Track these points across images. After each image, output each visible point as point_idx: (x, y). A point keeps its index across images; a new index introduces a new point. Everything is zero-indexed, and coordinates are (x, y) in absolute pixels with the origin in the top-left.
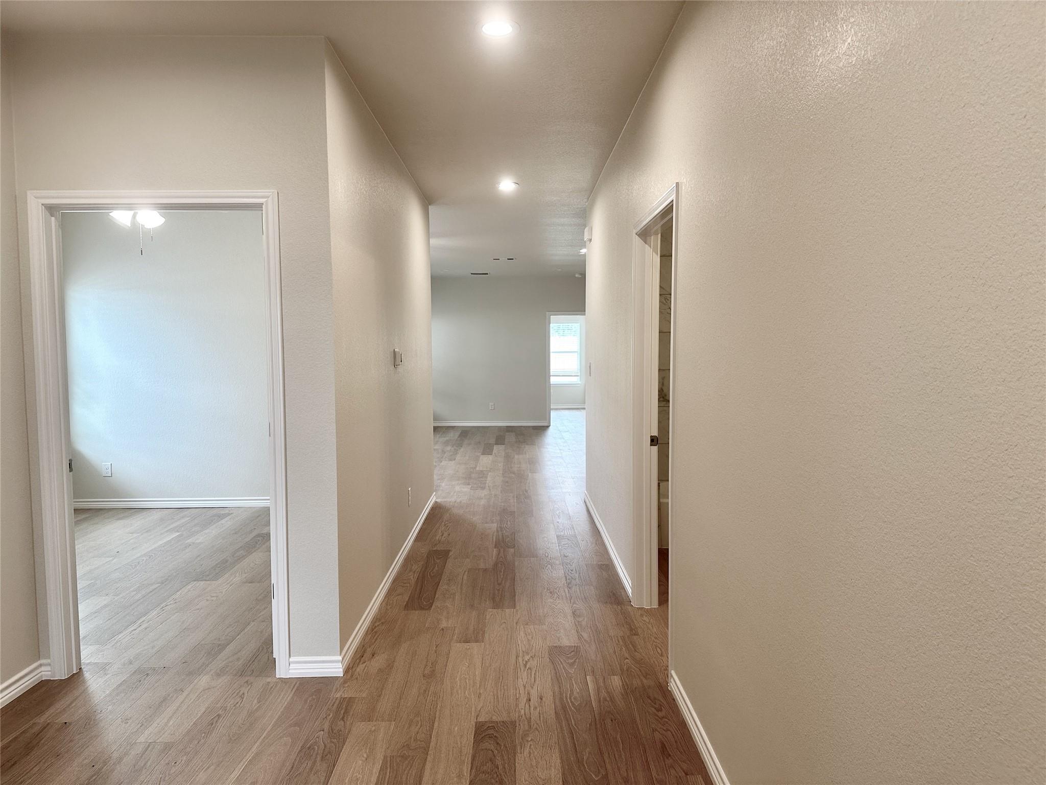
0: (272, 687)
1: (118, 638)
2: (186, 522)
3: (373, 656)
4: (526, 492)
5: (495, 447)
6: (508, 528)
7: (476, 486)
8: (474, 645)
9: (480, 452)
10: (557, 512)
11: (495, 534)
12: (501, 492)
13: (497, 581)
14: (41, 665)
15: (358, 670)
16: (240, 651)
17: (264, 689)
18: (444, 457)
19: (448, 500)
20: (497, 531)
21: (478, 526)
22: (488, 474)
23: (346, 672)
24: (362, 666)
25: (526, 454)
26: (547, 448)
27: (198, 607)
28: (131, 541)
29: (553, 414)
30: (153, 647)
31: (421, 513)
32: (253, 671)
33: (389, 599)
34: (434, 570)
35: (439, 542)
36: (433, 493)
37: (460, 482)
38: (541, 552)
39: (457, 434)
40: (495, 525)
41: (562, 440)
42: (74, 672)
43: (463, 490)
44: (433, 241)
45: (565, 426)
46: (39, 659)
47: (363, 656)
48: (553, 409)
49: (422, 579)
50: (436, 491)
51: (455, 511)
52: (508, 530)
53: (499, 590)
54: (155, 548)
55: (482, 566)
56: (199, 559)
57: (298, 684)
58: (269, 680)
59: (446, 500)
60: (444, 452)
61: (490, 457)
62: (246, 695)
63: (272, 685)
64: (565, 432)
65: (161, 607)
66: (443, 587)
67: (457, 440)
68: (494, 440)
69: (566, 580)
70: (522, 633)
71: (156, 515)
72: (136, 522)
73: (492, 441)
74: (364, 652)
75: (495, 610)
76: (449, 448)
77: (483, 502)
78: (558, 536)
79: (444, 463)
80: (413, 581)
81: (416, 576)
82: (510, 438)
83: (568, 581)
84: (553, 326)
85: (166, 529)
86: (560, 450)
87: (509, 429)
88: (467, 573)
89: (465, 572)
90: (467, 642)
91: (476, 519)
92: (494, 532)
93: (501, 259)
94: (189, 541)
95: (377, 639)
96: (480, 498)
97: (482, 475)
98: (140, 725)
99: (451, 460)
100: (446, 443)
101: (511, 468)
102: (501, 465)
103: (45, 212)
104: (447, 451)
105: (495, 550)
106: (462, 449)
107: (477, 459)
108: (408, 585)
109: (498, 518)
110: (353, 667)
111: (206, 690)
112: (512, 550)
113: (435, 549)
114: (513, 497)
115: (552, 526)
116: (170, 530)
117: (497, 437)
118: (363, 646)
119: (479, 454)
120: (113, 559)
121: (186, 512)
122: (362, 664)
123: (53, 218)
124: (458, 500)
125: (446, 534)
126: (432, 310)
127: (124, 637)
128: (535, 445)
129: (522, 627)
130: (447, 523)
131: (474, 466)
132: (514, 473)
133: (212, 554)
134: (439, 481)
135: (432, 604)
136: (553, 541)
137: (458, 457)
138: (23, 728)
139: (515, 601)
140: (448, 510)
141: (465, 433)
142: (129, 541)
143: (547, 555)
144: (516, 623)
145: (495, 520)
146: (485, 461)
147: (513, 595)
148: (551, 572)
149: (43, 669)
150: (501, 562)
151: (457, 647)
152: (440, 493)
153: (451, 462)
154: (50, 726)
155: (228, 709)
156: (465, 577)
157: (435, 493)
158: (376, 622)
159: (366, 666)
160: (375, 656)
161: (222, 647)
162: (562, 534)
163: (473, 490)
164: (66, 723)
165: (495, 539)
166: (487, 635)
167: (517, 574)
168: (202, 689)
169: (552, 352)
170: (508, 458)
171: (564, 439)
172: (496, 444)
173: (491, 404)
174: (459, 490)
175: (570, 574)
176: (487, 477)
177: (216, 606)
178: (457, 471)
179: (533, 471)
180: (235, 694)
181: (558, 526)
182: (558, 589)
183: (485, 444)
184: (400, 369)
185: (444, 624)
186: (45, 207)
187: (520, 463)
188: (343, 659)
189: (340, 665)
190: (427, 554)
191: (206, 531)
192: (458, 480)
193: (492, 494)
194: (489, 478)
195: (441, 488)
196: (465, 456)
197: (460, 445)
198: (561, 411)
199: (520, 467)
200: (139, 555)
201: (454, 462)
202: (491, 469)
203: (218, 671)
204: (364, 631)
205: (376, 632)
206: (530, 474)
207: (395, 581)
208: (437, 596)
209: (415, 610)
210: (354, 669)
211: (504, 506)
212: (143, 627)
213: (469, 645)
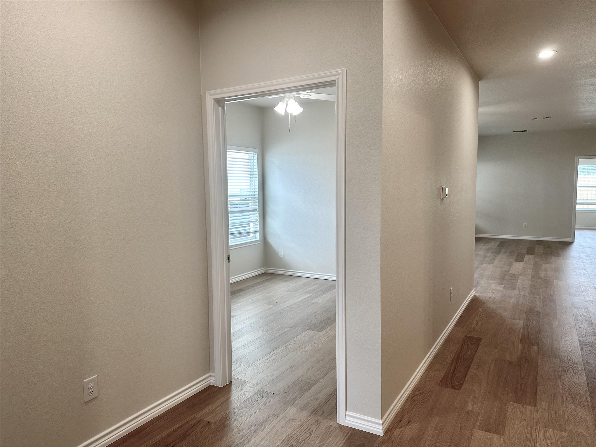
0: (332, 431)
1: (258, 363)
2: (316, 287)
3: (409, 422)
4: (551, 296)
5: (526, 256)
6: (533, 327)
7: (507, 286)
8: (495, 436)
9: (513, 259)
10: (580, 318)
11: (521, 330)
12: (529, 293)
13: (520, 376)
14: (210, 376)
15: (395, 433)
16: (320, 392)
17: (327, 430)
18: (485, 261)
19: (485, 295)
20: (524, 328)
21: (507, 320)
22: (518, 278)
23: (387, 432)
24: (398, 431)
25: (552, 264)
26: (571, 260)
27: (306, 349)
28: (286, 296)
29: (577, 233)
30: (272, 375)
31: (462, 304)
32: (324, 412)
33: (428, 373)
34: (467, 354)
35: (474, 330)
36: (473, 289)
37: (495, 281)
38: (564, 354)
39: (497, 244)
40: (522, 322)
41: (585, 254)
42: (227, 384)
43: (497, 288)
44: (480, 109)
45: (588, 243)
46: (210, 372)
47: (401, 421)
48: (577, 229)
49: (457, 360)
50: (475, 287)
51: (490, 305)
52: (533, 328)
53: (521, 385)
54: (295, 303)
55: (508, 358)
56: (315, 314)
57: (350, 433)
58: (332, 423)
59: (483, 295)
60: (485, 257)
61: (522, 264)
62: (314, 432)
63: (332, 429)
64: (588, 247)
65: (286, 345)
66: (472, 371)
67: (496, 248)
68: (526, 250)
69: (588, 388)
70: (541, 435)
71: (303, 281)
72: (291, 285)
73: (524, 251)
74: (403, 416)
75: (517, 405)
76: (489, 254)
77: (513, 300)
78: (580, 341)
79: (484, 265)
80: (449, 361)
81: (452, 356)
82: (539, 250)
83: (590, 388)
84: (580, 167)
85: (304, 291)
86: (583, 262)
87: (539, 243)
88: (494, 361)
89: (493, 360)
90: (488, 432)
91: (507, 314)
92: (520, 329)
93: (538, 119)
94: (313, 301)
95: (414, 407)
96: (511, 297)
97: (514, 277)
98: (245, 438)
99: (490, 264)
100: (488, 250)
101: (539, 274)
102: (530, 271)
103: (215, 104)
104: (488, 256)
105: (520, 344)
106: (499, 256)
107: (511, 264)
108: (445, 363)
109: (525, 316)
110: (391, 429)
111: (291, 420)
112: (535, 348)
113: (469, 335)
114: (540, 299)
115: (575, 330)
116: (306, 292)
117: (528, 248)
118: (403, 411)
119: (512, 260)
120: (273, 307)
121: (318, 282)
122: (399, 428)
123: (220, 107)
124: (493, 297)
125: (480, 323)
126: (478, 157)
127: (260, 363)
128: (561, 257)
129: (542, 429)
130: (481, 314)
131: (508, 270)
132: (541, 279)
133: (323, 312)
134: (479, 279)
135: (462, 384)
136: (576, 345)
137: (496, 262)
138: (188, 419)
139: (536, 399)
140: (484, 303)
141: (504, 244)
142: (285, 296)
143: (569, 358)
144: (536, 423)
145: (522, 318)
146: (518, 266)
147: (535, 393)
148: (573, 376)
149: (211, 378)
150: (525, 357)
151: (479, 435)
152: (479, 288)
153: (490, 265)
154: (201, 421)
155: (299, 442)
156: (492, 365)
157: (474, 289)
158: (415, 391)
159: (401, 431)
160: (410, 423)
161: (310, 385)
162: (585, 339)
163: (505, 289)
164: (209, 422)
165: (521, 335)
166: (507, 429)
167: (540, 372)
168: (289, 418)
169: (579, 187)
170: (536, 266)
171: (586, 253)
172: (528, 254)
173: (524, 224)
174: (494, 288)
175: (592, 382)
176: (517, 280)
177: (316, 352)
178: (494, 273)
179: (557, 278)
180: (307, 430)
181: (581, 332)
182: (580, 396)
183: (518, 253)
184: (446, 201)
185: (470, 408)
186: (215, 101)
187: (546, 271)
188: (383, 423)
189: (381, 427)
190: (462, 339)
191: (325, 296)
192: (494, 280)
193: (520, 295)
194: (519, 281)
195: (480, 285)
196: (501, 261)
197: (498, 253)
198: (585, 230)
199: (546, 274)
200: (285, 306)
201: (492, 265)
202: (522, 273)
203: (302, 406)
204: (405, 398)
205: (414, 401)
206: (555, 281)
207: (436, 357)
208: (466, 379)
209: (448, 388)
210: (392, 431)
211: (531, 306)
212: (272, 358)
213: (489, 435)
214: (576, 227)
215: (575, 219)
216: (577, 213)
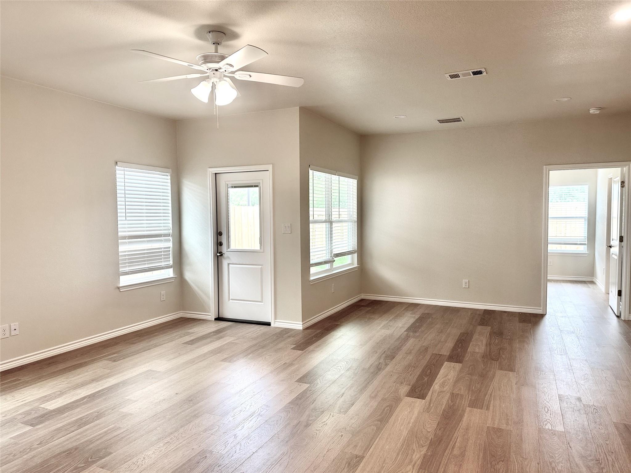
214: (548, 278)
215: (547, 265)
216: (548, 256)
